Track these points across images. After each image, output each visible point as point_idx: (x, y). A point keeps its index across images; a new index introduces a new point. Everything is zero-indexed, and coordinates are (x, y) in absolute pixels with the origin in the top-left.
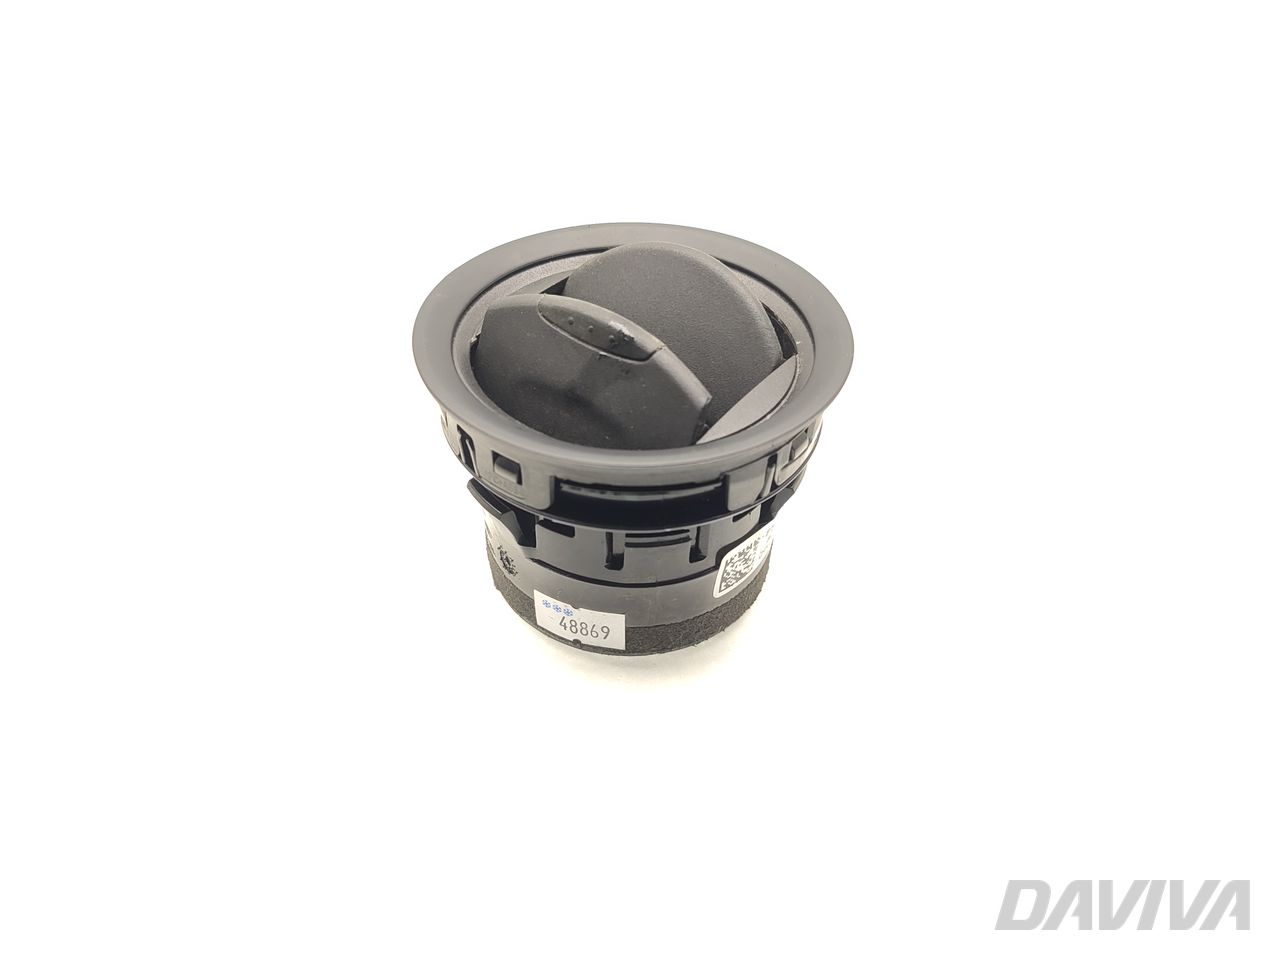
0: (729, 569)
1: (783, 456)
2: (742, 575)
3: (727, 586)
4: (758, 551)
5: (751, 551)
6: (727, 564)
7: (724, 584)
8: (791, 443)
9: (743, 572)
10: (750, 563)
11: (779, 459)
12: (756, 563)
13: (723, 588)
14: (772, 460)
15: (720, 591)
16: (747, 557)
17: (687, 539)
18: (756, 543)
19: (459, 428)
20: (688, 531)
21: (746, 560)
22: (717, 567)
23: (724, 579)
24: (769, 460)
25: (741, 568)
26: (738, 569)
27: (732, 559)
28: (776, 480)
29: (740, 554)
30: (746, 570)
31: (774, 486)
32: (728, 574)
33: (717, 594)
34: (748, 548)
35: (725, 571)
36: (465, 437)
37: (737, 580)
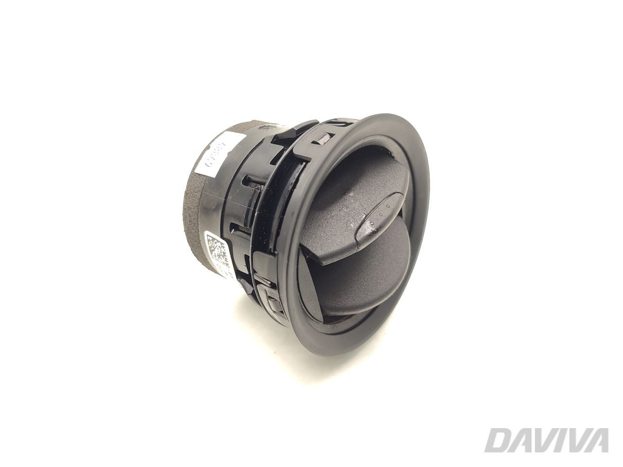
0: (219, 244)
1: (274, 293)
2: (212, 251)
3: (209, 240)
4: (222, 265)
5: (223, 260)
6: (222, 244)
7: (211, 239)
8: (279, 300)
9: (214, 252)
10: (217, 257)
11: (273, 291)
12: (215, 262)
13: (209, 237)
14: (273, 286)
15: (208, 235)
16: (221, 257)
17: (245, 225)
18: (227, 265)
19: (352, 123)
20: (250, 226)
21: (219, 256)
22: (222, 237)
23: (214, 239)
24: (275, 284)
25: (216, 252)
26: (216, 250)
27: (224, 247)
28: (261, 285)
29: (224, 253)
30: (214, 254)
31: (257, 283)
32: (216, 243)
33: (207, 233)
34: (226, 259)
35: (218, 241)
36: (347, 124)
37: (210, 247)
